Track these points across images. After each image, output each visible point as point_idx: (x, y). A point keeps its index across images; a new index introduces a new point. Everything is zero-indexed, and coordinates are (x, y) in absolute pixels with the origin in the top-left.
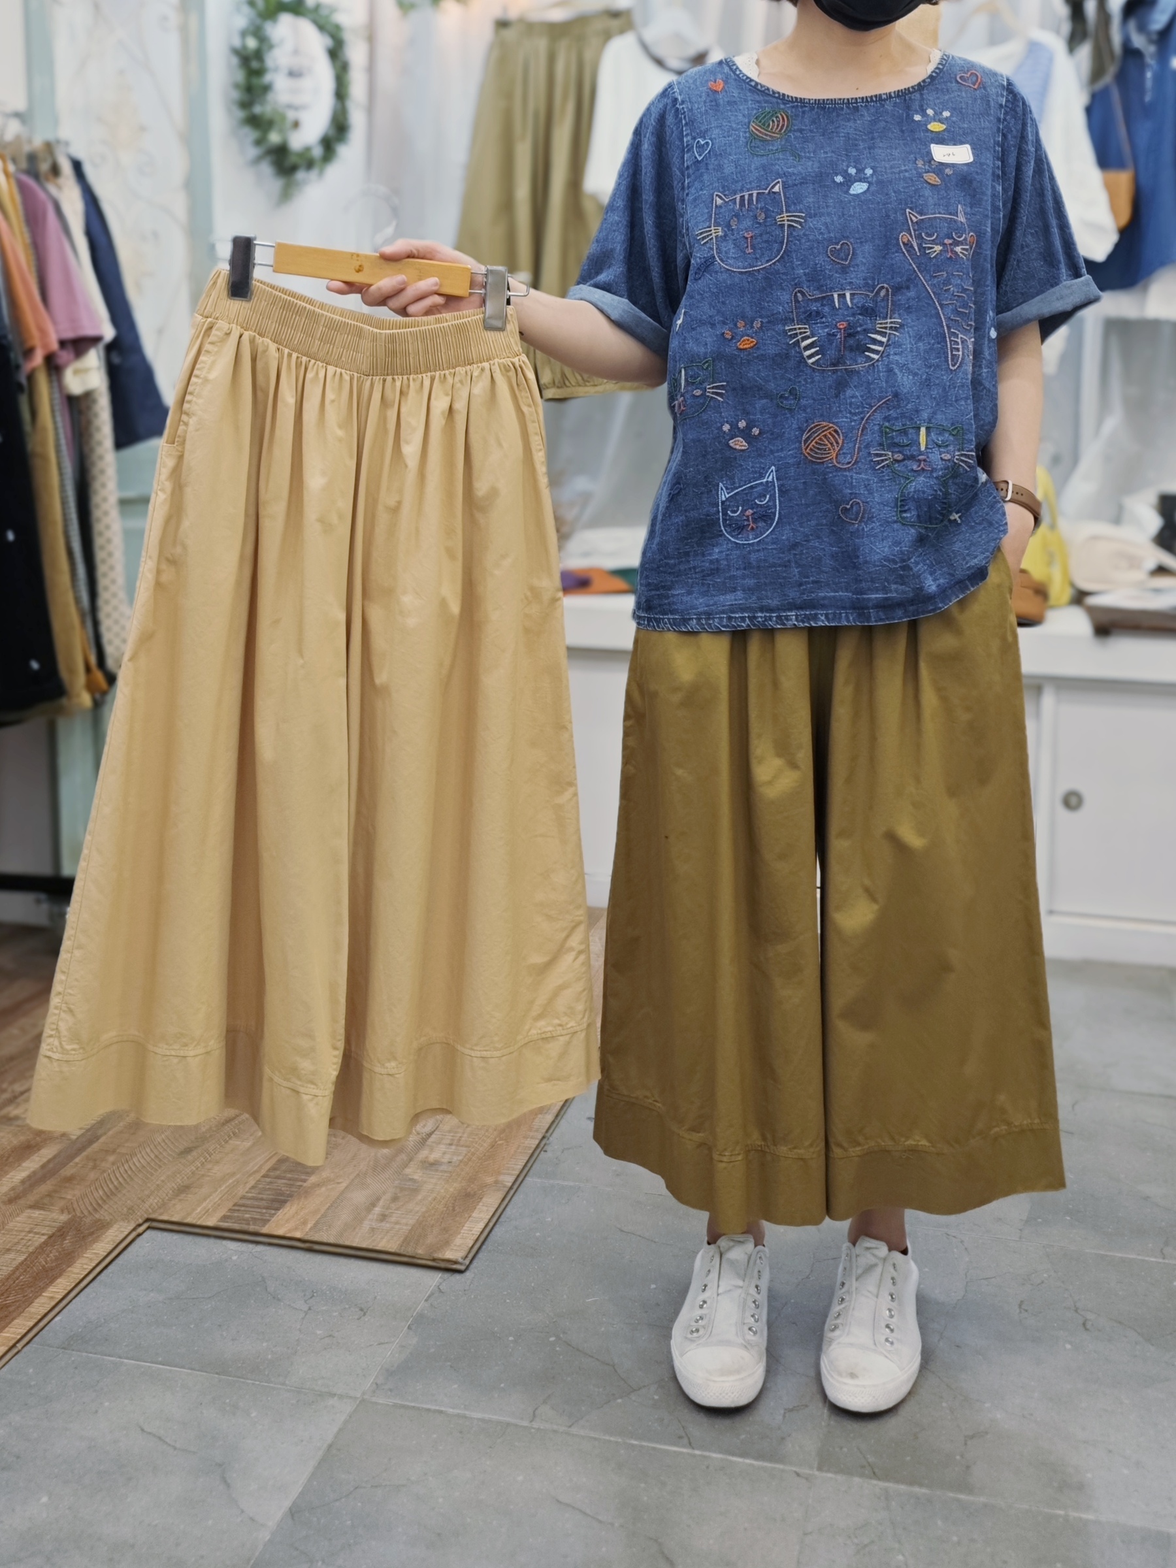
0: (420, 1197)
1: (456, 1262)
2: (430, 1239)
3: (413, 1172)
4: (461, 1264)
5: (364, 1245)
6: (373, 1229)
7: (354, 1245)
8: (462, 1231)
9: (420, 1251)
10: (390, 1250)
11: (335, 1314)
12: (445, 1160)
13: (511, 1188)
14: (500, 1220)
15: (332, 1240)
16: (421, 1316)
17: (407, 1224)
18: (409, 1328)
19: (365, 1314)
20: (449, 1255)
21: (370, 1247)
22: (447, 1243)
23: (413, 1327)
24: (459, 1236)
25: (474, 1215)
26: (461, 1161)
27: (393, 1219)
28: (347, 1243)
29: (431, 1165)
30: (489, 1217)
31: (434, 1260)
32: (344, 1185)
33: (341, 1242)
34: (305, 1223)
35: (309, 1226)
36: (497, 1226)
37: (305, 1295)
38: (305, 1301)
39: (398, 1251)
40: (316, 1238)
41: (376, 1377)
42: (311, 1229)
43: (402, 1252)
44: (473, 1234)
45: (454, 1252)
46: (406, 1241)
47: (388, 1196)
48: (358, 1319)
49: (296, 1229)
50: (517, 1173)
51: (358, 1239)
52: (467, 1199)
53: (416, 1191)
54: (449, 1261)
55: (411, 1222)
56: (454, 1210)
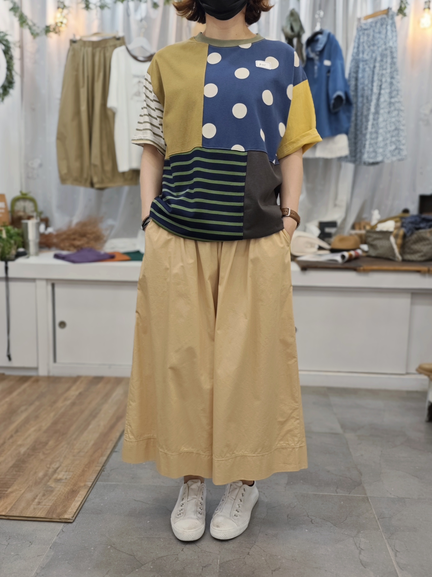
0: (54, 494)
1: (69, 519)
2: (59, 511)
3: (51, 484)
4: (71, 519)
5: (31, 516)
6: (34, 509)
7: (27, 516)
8: (71, 506)
9: (54, 516)
10: (42, 517)
11: (19, 545)
12: (64, 477)
13: (91, 487)
14: (87, 500)
15: (18, 515)
16: (55, 543)
17: (49, 505)
18: (50, 548)
19: (32, 544)
20: (66, 516)
21: (34, 516)
22: (65, 512)
23: (52, 548)
24: (70, 508)
25: (76, 499)
26: (70, 478)
27: (43, 504)
28: (24, 515)
29: (58, 481)
30: (82, 499)
31: (60, 519)
32: (23, 491)
33: (22, 515)
34: (6, 508)
35: (8, 509)
36: (86, 503)
37: (6, 538)
38: (7, 541)
39: (45, 517)
40: (11, 514)
41: (37, 570)
42: (9, 511)
43: (47, 517)
44: (76, 507)
45: (68, 516)
46: (49, 512)
47: (41, 494)
48: (29, 546)
49: (3, 511)
50: (93, 481)
51: (28, 513)
52: (73, 493)
53: (52, 491)
54: (66, 519)
55: (51, 504)
56: (68, 498)
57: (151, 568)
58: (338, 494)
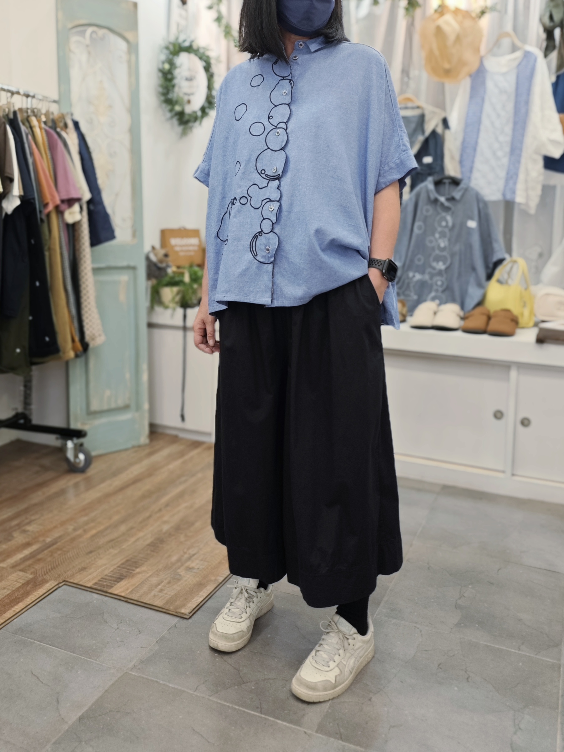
0: (180, 583)
1: (185, 615)
2: (178, 603)
3: (182, 572)
4: (188, 615)
5: (148, 602)
6: (155, 596)
7: (145, 601)
8: (193, 601)
9: (171, 608)
10: (159, 606)
11: (127, 632)
12: (196, 567)
13: (221, 583)
14: (213, 597)
15: (136, 598)
16: (163, 637)
17: (170, 595)
18: (157, 642)
19: (140, 633)
20: (183, 611)
21: (151, 603)
22: (184, 606)
23: (158, 642)
24: (191, 603)
25: (200, 594)
26: (203, 568)
27: (165, 592)
28: (142, 600)
29: (189, 569)
30: (206, 595)
31: (176, 612)
32: (150, 574)
33: (140, 600)
34: (127, 589)
35: (129, 591)
36: (210, 600)
37: (118, 622)
38: (117, 624)
39: (162, 607)
40: (130, 597)
41: (135, 662)
42: (130, 592)
43: (164, 607)
44: (197, 602)
45: (186, 610)
46: (167, 603)
47: (166, 581)
48: (137, 635)
49: (123, 592)
50: (225, 576)
51: (147, 600)
52: (200, 585)
53: (179, 580)
54: (182, 613)
55: (172, 594)
56: (192, 590)
57: (252, 688)
58: (520, 652)
